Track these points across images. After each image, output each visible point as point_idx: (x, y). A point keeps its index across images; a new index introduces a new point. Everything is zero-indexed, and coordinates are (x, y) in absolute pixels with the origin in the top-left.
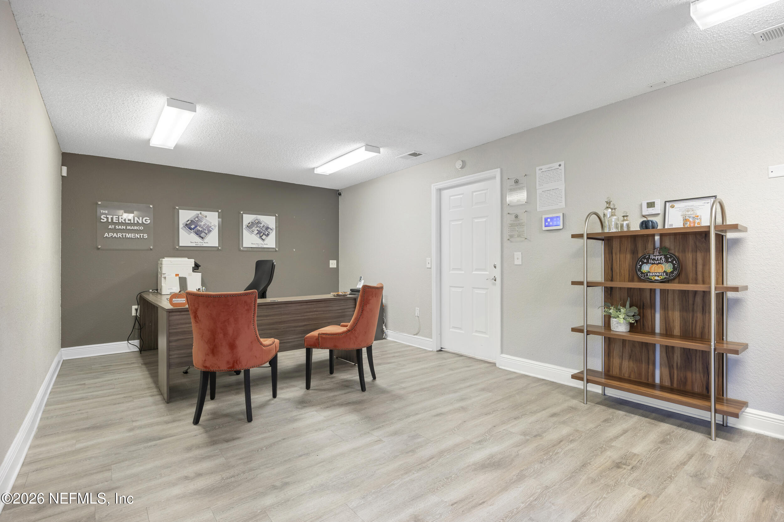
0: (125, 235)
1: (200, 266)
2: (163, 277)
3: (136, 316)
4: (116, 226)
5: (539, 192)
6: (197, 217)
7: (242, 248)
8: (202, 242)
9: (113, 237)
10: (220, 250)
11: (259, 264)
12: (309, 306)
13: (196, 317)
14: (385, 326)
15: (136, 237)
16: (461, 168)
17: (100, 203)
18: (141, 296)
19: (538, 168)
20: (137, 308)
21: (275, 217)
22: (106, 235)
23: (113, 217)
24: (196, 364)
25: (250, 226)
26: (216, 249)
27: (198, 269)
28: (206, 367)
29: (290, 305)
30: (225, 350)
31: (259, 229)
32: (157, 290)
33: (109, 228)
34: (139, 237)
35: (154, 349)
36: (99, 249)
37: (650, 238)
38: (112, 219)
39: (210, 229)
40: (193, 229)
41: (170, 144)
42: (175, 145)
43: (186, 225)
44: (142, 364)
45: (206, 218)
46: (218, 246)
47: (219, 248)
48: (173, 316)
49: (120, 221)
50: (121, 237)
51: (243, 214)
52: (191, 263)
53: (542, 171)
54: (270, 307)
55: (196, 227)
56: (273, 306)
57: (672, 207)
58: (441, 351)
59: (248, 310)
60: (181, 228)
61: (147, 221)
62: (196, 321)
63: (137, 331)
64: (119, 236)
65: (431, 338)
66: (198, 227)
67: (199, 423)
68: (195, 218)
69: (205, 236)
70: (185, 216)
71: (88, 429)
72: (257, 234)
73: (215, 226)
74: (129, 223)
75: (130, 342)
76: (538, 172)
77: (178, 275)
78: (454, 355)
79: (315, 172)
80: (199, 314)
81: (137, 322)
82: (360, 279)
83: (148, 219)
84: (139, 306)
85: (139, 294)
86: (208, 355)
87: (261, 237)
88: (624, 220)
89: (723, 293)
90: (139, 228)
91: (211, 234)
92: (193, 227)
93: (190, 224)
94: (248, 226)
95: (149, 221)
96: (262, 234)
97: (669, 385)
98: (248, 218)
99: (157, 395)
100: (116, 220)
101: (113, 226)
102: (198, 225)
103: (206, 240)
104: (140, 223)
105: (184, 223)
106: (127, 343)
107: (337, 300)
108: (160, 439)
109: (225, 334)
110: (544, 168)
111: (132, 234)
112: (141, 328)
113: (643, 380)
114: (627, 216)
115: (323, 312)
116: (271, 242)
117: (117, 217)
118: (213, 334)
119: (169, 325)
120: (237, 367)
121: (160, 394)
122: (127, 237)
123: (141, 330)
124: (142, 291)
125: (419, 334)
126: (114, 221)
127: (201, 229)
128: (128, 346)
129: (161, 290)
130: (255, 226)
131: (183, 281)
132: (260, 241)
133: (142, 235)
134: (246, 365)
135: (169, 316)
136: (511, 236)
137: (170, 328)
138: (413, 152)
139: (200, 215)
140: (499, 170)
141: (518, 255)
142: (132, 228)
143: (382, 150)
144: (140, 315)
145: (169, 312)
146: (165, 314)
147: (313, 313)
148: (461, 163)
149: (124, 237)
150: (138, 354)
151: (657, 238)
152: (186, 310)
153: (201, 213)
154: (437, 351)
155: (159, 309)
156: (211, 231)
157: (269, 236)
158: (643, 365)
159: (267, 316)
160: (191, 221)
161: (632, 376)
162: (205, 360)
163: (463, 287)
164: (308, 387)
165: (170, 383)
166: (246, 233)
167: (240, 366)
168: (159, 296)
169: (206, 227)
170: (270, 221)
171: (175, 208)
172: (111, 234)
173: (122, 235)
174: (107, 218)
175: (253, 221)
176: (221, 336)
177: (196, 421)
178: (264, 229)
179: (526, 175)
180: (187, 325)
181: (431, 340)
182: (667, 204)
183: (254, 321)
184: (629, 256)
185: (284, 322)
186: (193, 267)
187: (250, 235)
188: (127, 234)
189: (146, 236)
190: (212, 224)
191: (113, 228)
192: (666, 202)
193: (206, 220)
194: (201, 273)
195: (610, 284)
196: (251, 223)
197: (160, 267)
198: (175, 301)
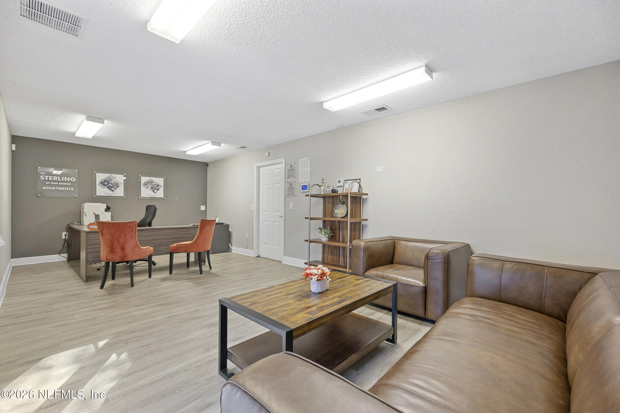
0: (58, 188)
1: (111, 208)
2: (85, 215)
3: (66, 239)
4: (51, 183)
5: (300, 172)
6: (109, 178)
7: (140, 198)
8: (113, 193)
9: (49, 189)
10: (125, 198)
11: (148, 207)
12: (175, 231)
13: (102, 233)
14: (231, 244)
15: (66, 190)
16: (268, 156)
17: (40, 168)
18: (69, 227)
19: (300, 160)
20: (66, 234)
21: (163, 179)
22: (44, 188)
23: (49, 177)
24: (102, 258)
25: (146, 184)
26: (122, 198)
27: (109, 210)
28: (107, 259)
29: (163, 230)
30: (118, 250)
31: (152, 186)
32: (80, 223)
33: (46, 183)
34: (67, 189)
35: (78, 259)
36: (38, 197)
37: (338, 197)
38: (48, 178)
39: (118, 185)
40: (106, 185)
41: (90, 136)
42: (93, 136)
43: (101, 182)
44: (69, 267)
45: (115, 179)
46: (123, 196)
47: (124, 198)
48: (90, 235)
49: (54, 180)
50: (55, 189)
51: (141, 176)
52: (104, 206)
53: (301, 161)
54: (150, 231)
55: (108, 184)
56: (152, 230)
57: (346, 183)
58: (258, 257)
59: (132, 231)
60: (98, 185)
61: (73, 179)
62: (102, 236)
63: (66, 248)
64: (54, 189)
65: (253, 250)
66: (109, 184)
67: (104, 288)
68: (108, 179)
69: (115, 190)
70: (100, 177)
71: (38, 293)
72: (151, 189)
73: (121, 184)
74: (60, 181)
75: (60, 255)
76: (300, 162)
77: (95, 213)
78: (265, 259)
79: (187, 154)
80: (104, 232)
81: (66, 243)
82: (216, 217)
83: (74, 178)
84: (67, 233)
85: (67, 225)
86: (109, 253)
87: (153, 191)
88: (328, 188)
89: (360, 222)
90: (67, 184)
91: (119, 189)
92: (106, 184)
93: (103, 182)
94: (144, 184)
95: (75, 180)
96: (154, 189)
97: (343, 265)
98: (144, 179)
99: (79, 279)
100: (51, 179)
101: (49, 183)
102: (110, 183)
103: (115, 192)
104: (68, 181)
105: (100, 181)
106: (59, 256)
107: (193, 228)
108: (80, 294)
109: (119, 242)
110: (303, 160)
111: (63, 188)
112: (68, 246)
113: (335, 264)
114: (329, 187)
115: (184, 234)
116: (160, 194)
117: (52, 177)
118: (112, 242)
119: (87, 240)
120: (125, 259)
121: (81, 279)
122: (59, 189)
123: (69, 248)
124: (69, 224)
125: (248, 248)
126: (50, 179)
127: (111, 186)
128: (59, 258)
129: (83, 222)
130: (150, 184)
131: (97, 217)
132: (153, 193)
133: (69, 188)
134: (131, 258)
135: (87, 235)
136: (289, 194)
137: (88, 241)
138: (241, 146)
139: (111, 177)
140: (284, 159)
141: (291, 204)
142: (63, 184)
143: (222, 144)
144: (68, 238)
145: (88, 233)
146: (85, 234)
147: (178, 235)
148: (268, 154)
149: (57, 189)
150: (67, 262)
151: (341, 197)
152: (97, 232)
153: (111, 175)
154: (256, 257)
155: (81, 232)
156: (119, 186)
157: (159, 191)
158: (335, 256)
159: (149, 236)
160: (105, 180)
161: (331, 262)
162: (107, 256)
163: (269, 221)
164: (171, 273)
165: (87, 274)
166: (143, 188)
167: (127, 259)
168: (82, 226)
169: (115, 184)
170: (160, 181)
171: (93, 172)
172: (48, 188)
173: (56, 188)
174: (45, 178)
175: (148, 181)
176: (116, 243)
177: (102, 287)
178: (156, 186)
179: (295, 163)
180: (98, 240)
181: (253, 251)
182: (345, 181)
183: (135, 236)
184: (331, 205)
185: (159, 239)
186: (105, 209)
187: (146, 189)
188: (59, 188)
189: (72, 189)
190: (120, 182)
191: (49, 184)
192: (345, 180)
193: (116, 180)
194: (111, 213)
195: (325, 219)
196: (147, 182)
197: (83, 209)
198: (91, 227)
